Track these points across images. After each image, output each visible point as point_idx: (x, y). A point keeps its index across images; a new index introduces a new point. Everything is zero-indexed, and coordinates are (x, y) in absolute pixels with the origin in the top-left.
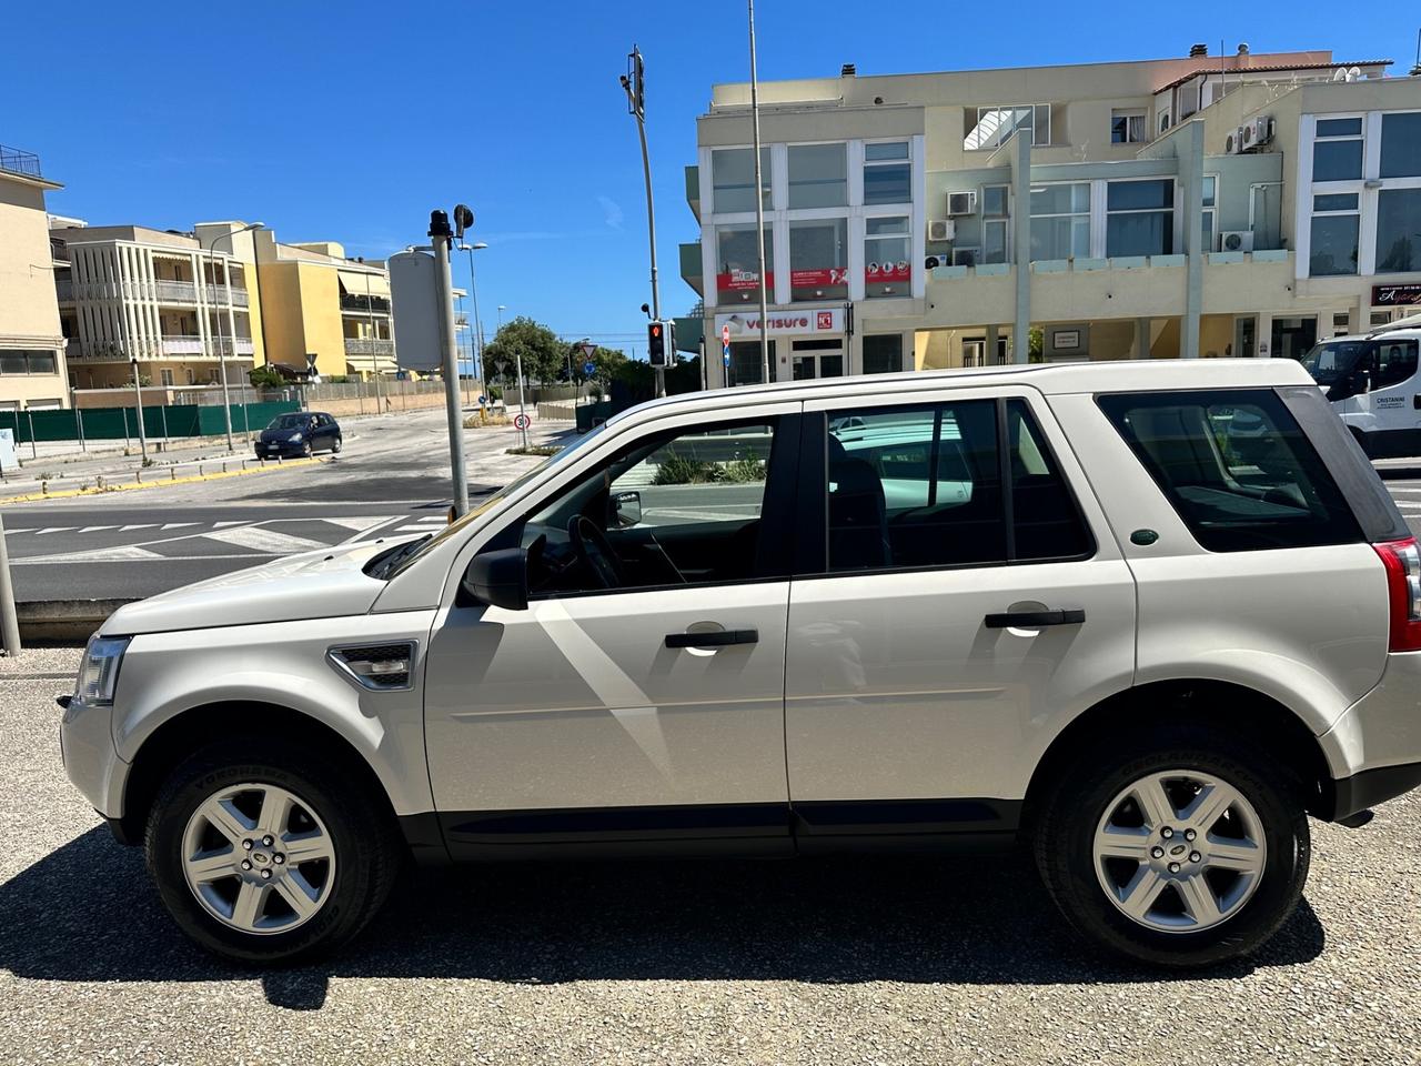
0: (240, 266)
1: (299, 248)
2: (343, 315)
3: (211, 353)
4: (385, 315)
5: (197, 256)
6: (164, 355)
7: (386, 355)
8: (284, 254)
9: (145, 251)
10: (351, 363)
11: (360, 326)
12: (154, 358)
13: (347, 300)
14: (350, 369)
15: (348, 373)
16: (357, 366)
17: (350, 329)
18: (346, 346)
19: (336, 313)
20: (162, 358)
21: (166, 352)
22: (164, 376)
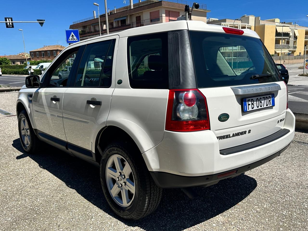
0: (250, 27)
1: (267, 21)
2: (276, 38)
3: (239, 49)
4: (288, 38)
5: (240, 25)
6: (228, 50)
7: (287, 49)
8: (262, 23)
9: (228, 25)
10: (276, 51)
11: (281, 41)
12: (226, 51)
13: (278, 34)
14: (275, 52)
15: (275, 54)
16: (277, 51)
17: (277, 42)
18: (275, 46)
19: (274, 37)
20: (228, 51)
21: (229, 49)
22: (228, 55)
